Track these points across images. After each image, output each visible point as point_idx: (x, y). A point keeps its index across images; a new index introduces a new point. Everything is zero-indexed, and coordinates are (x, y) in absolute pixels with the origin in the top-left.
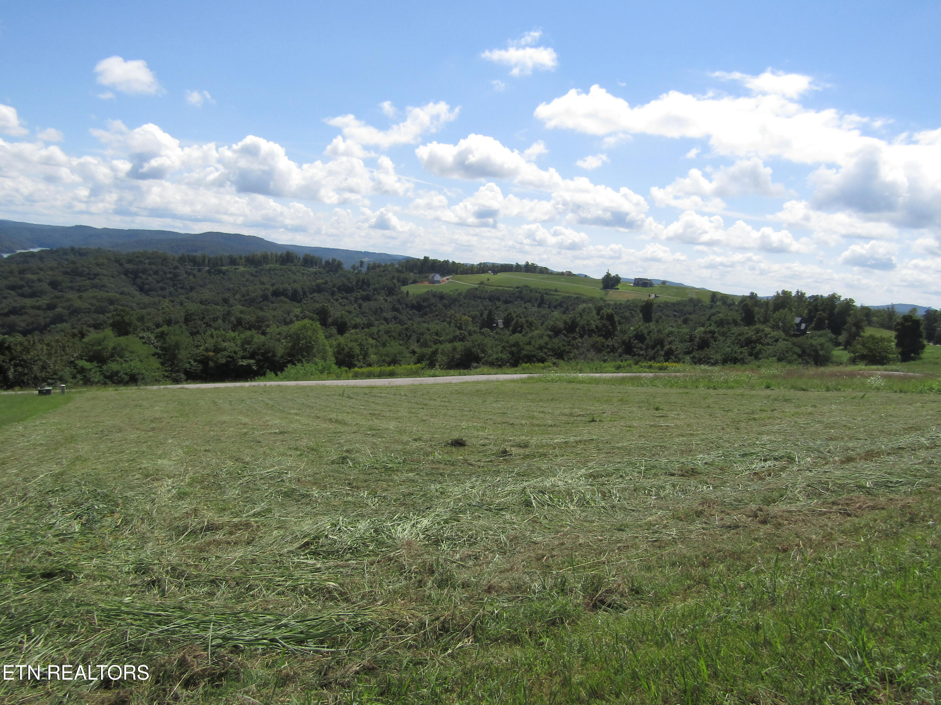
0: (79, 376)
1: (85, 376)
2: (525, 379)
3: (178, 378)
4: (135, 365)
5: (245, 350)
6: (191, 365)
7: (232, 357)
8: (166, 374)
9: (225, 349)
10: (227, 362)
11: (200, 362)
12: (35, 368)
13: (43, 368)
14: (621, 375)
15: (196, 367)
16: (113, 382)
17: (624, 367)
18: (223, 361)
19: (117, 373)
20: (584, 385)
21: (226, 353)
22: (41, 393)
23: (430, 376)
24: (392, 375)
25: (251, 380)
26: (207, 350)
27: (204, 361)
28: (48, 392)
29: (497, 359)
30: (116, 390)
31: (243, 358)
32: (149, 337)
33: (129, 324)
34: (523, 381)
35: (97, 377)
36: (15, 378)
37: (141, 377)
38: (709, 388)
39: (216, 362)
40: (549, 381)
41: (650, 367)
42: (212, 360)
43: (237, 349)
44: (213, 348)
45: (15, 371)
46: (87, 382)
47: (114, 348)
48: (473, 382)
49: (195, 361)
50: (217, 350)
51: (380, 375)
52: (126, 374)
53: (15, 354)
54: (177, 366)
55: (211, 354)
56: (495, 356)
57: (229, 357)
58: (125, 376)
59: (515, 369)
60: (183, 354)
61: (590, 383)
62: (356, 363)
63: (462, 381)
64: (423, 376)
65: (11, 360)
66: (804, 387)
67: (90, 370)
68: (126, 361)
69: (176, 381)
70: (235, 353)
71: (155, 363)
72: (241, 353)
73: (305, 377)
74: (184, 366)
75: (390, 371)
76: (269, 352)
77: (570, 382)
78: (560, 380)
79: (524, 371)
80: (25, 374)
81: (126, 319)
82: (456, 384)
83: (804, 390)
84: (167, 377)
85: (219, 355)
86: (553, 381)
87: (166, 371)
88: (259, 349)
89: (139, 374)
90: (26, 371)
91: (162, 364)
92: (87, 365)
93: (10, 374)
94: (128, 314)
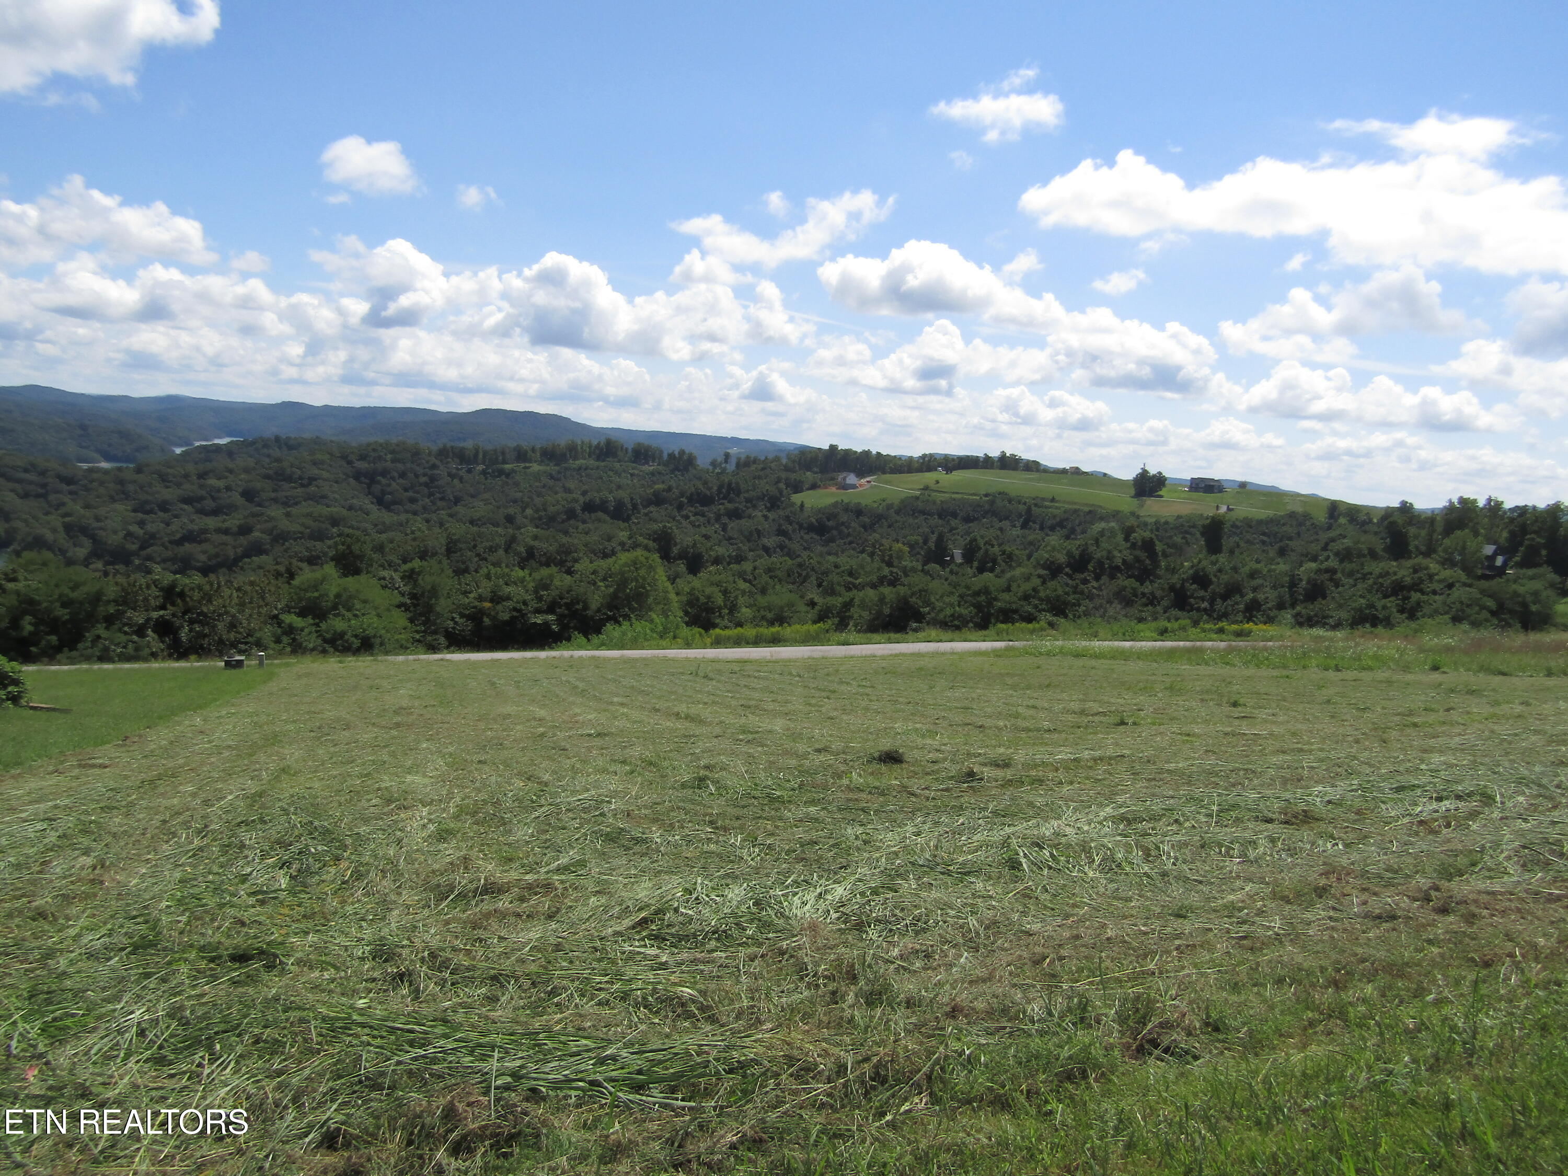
0: (285, 640)
1: (294, 640)
2: (1001, 649)
3: (434, 643)
4: (370, 623)
5: (540, 599)
6: (456, 623)
7: (519, 611)
8: (417, 636)
9: (508, 598)
10: (512, 618)
11: (469, 617)
12: (220, 626)
13: (232, 626)
14: (1169, 644)
15: (464, 626)
16: (336, 650)
17: (1173, 631)
18: (506, 616)
19: (342, 635)
20: (1102, 661)
21: (510, 604)
22: (228, 664)
23: (839, 644)
24: (775, 641)
25: (552, 648)
26: (480, 598)
27: (476, 617)
28: (239, 664)
29: (952, 615)
30: (340, 662)
31: (538, 611)
32: (392, 578)
33: (361, 557)
34: (997, 653)
35: (312, 641)
36: (190, 641)
37: (378, 641)
38: (1326, 669)
39: (493, 619)
40: (1041, 654)
41: (1221, 631)
42: (488, 616)
43: (528, 597)
44: (489, 596)
45: (191, 631)
46: (297, 649)
47: (338, 596)
48: (912, 654)
49: (462, 616)
50: (496, 599)
51: (757, 642)
52: (356, 636)
53: (191, 604)
54: (434, 624)
55: (487, 605)
56: (948, 611)
57: (515, 609)
58: (353, 639)
59: (984, 632)
60: (443, 605)
61: (1113, 658)
62: (717, 621)
63: (894, 652)
64: (828, 642)
65: (184, 613)
66: (1503, 668)
67: (302, 630)
68: (355, 616)
69: (433, 648)
70: (525, 603)
71: (400, 619)
72: (534, 604)
73: (635, 644)
74: (445, 625)
75: (773, 634)
76: (578, 603)
77: (1078, 655)
78: (1062, 652)
79: (999, 637)
80: (205, 636)
81: (356, 548)
82: (883, 658)
83: (1504, 674)
84: (419, 641)
85: (499, 607)
86: (1049, 654)
87: (418, 632)
88: (561, 598)
89: (375, 636)
90: (206, 631)
91: (411, 620)
92: (297, 621)
93: (184, 635)
94: (358, 540)
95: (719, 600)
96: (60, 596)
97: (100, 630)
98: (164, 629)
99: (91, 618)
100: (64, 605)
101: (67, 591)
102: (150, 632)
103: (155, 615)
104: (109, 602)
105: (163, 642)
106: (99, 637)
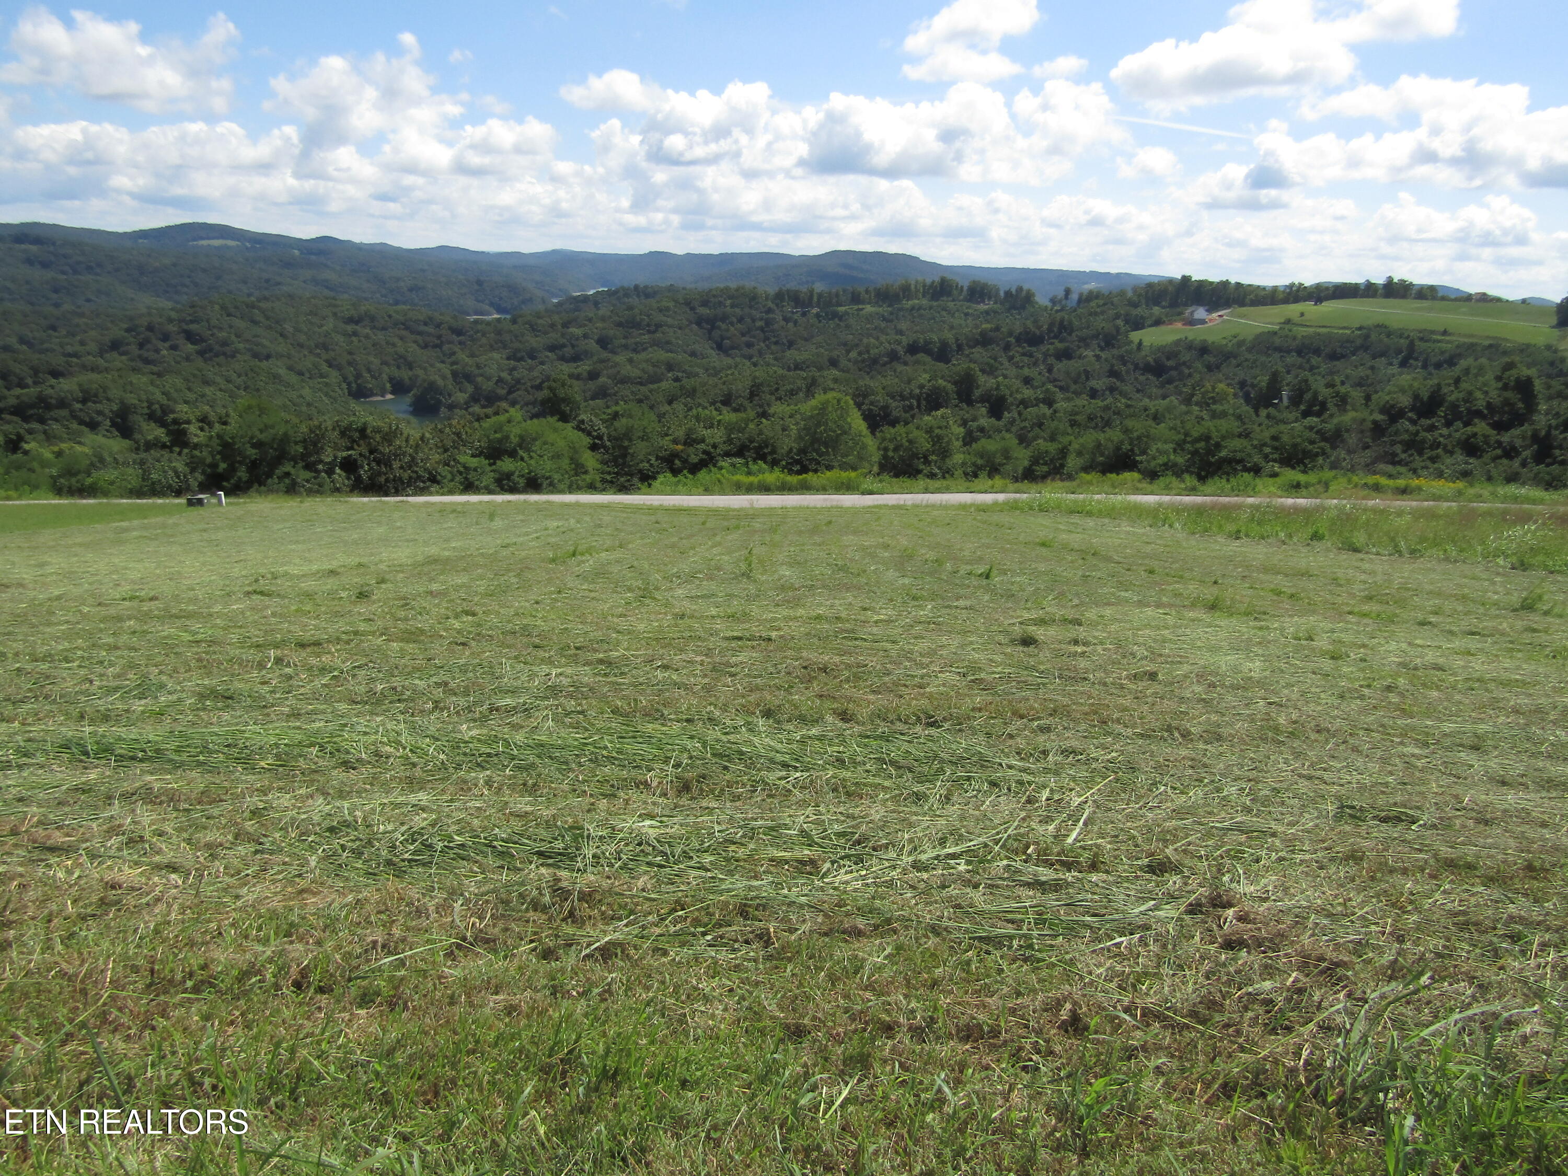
0: (459, 479)
1: (466, 479)
3: (627, 484)
4: (542, 464)
5: (731, 442)
6: (651, 465)
7: (709, 454)
8: (608, 478)
9: (703, 441)
10: (702, 460)
11: (665, 459)
12: (396, 464)
15: (659, 468)
16: (501, 488)
18: (694, 459)
19: (508, 476)
21: (702, 446)
26: (675, 442)
27: (670, 459)
28: (200, 502)
31: (728, 454)
32: (591, 421)
33: (566, 400)
35: (488, 479)
39: (685, 461)
42: (681, 458)
43: (718, 440)
44: (682, 438)
46: (468, 487)
47: (522, 438)
49: (657, 458)
50: (690, 441)
52: (523, 476)
54: (629, 465)
55: (680, 447)
57: (704, 452)
58: (520, 478)
60: (638, 448)
67: (475, 470)
68: (531, 457)
69: (624, 489)
70: (715, 446)
71: (590, 460)
72: (722, 448)
74: (641, 465)
76: (767, 446)
81: (561, 393)
84: (612, 482)
85: (691, 450)
87: (609, 473)
88: (751, 442)
89: (545, 476)
91: (605, 463)
92: (473, 462)
93: (364, 472)
94: (563, 385)
95: (924, 444)
96: (252, 438)
97: (287, 467)
98: (349, 466)
99: (282, 456)
100: (254, 446)
101: (257, 433)
102: (338, 470)
103: (345, 454)
104: (296, 443)
105: (348, 478)
106: (288, 474)
